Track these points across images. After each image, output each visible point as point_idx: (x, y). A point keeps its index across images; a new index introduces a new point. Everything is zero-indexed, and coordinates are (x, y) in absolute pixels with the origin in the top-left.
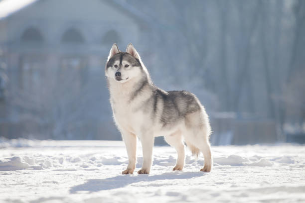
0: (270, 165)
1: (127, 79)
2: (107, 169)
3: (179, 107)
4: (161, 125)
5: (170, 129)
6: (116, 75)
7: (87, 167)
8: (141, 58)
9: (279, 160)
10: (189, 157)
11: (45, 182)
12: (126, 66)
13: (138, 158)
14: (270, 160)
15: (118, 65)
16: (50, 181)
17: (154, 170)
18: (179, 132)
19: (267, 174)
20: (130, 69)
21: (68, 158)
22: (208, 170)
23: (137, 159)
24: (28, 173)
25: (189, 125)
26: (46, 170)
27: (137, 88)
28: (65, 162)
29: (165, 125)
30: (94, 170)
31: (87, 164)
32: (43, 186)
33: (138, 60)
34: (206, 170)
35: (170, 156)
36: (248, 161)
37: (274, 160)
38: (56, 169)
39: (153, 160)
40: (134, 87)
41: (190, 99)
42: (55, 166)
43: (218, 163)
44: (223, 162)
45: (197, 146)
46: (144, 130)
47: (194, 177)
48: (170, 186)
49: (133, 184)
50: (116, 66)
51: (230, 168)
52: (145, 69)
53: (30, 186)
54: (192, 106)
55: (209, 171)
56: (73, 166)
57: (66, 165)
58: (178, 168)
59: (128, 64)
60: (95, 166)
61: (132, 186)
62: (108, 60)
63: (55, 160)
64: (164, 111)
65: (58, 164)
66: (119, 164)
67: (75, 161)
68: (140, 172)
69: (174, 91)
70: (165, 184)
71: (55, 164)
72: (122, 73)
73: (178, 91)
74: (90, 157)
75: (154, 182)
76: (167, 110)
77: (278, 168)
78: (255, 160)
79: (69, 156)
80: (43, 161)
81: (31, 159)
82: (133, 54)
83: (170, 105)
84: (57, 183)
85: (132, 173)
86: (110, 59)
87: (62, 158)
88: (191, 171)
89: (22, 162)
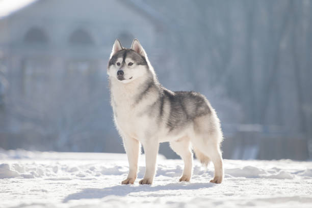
0: (290, 178)
1: (130, 79)
2: (106, 179)
3: (187, 109)
4: (168, 130)
5: (177, 134)
6: (118, 74)
7: (84, 176)
8: (148, 56)
9: (302, 174)
10: (199, 167)
11: (33, 191)
12: (130, 64)
13: (140, 167)
14: (292, 173)
15: (121, 63)
16: (39, 189)
17: (159, 180)
18: (187, 138)
19: (284, 187)
20: (134, 68)
21: (64, 167)
22: (218, 181)
23: (138, 168)
24: (17, 182)
25: (197, 130)
26: (37, 179)
27: (142, 90)
28: (60, 171)
29: (171, 130)
30: (90, 179)
31: (84, 173)
32: (30, 194)
33: (144, 58)
34: (217, 181)
35: (178, 166)
36: (265, 173)
37: (296, 173)
38: (49, 178)
39: (156, 169)
40: (139, 89)
41: (199, 101)
42: (48, 175)
43: (231, 175)
44: (237, 174)
45: (207, 154)
46: (148, 135)
47: (202, 188)
48: (173, 197)
49: (132, 194)
50: (119, 64)
51: (244, 180)
52: (151, 68)
53: (16, 194)
54: (202, 109)
55: (220, 183)
56: (69, 175)
57: (61, 174)
58: (185, 179)
59: (132, 62)
60: (93, 175)
61: (129, 195)
62: (111, 58)
63: (49, 169)
64: (171, 114)
65: (52, 173)
66: (120, 174)
67: (72, 170)
68: (141, 183)
69: (182, 92)
70: (167, 195)
71: (48, 173)
72: (124, 72)
73: (185, 92)
74: (89, 167)
75: (155, 193)
76: (174, 113)
77: (299, 181)
78: (274, 172)
79: (65, 165)
80: (35, 169)
81: (21, 166)
82: (138, 50)
83: (178, 107)
84: (46, 191)
85: (132, 183)
86: (113, 57)
87: (57, 167)
88: (199, 182)
89: (10, 170)
